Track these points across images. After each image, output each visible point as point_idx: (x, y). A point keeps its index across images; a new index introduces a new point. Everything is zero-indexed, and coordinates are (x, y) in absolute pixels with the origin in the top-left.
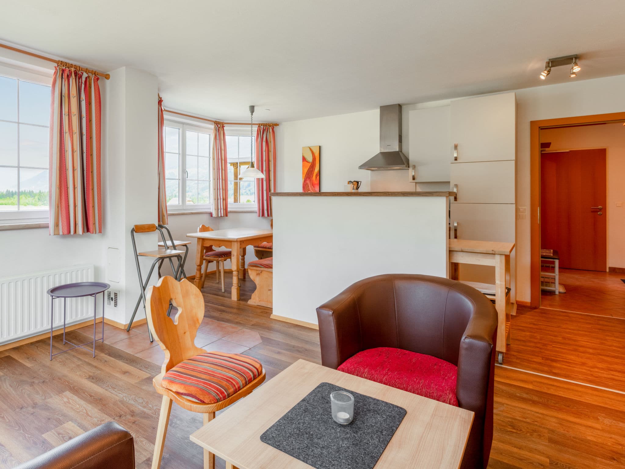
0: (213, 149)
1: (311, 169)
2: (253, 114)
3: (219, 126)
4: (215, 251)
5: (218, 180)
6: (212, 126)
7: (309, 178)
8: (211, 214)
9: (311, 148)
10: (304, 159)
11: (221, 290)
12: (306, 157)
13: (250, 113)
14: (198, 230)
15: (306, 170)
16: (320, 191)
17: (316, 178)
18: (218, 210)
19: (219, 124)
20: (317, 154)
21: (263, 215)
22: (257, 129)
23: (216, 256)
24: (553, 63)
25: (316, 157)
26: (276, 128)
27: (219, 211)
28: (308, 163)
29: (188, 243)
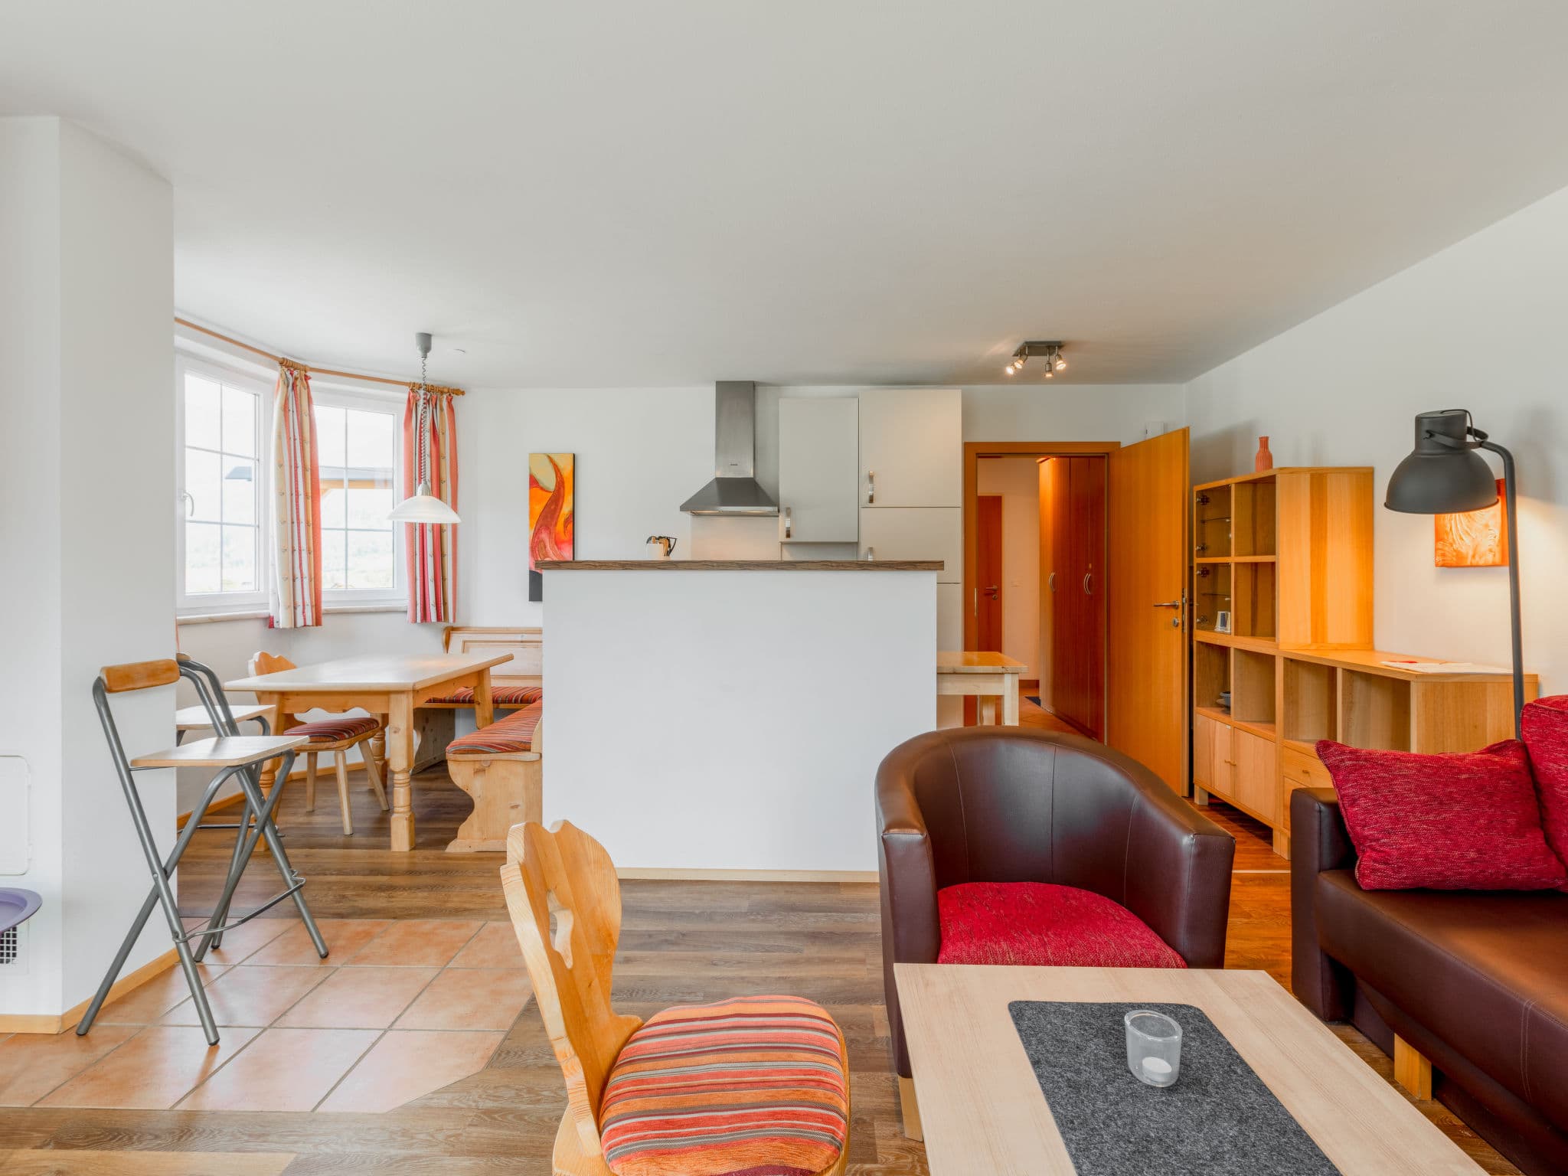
0: (279, 437)
1: (553, 507)
2: (428, 354)
3: (295, 373)
4: (303, 723)
5: (295, 524)
6: (274, 374)
7: (547, 528)
8: (270, 622)
9: (552, 456)
10: (534, 482)
11: (342, 829)
12: (539, 477)
13: (420, 353)
14: (252, 667)
15: (539, 508)
16: (574, 559)
17: (565, 527)
18: (295, 608)
19: (295, 369)
20: (567, 472)
21: (425, 617)
22: (406, 396)
23: (324, 739)
24: (1029, 349)
25: (565, 480)
26: (457, 401)
27: (299, 610)
28: (544, 493)
29: (264, 711)
